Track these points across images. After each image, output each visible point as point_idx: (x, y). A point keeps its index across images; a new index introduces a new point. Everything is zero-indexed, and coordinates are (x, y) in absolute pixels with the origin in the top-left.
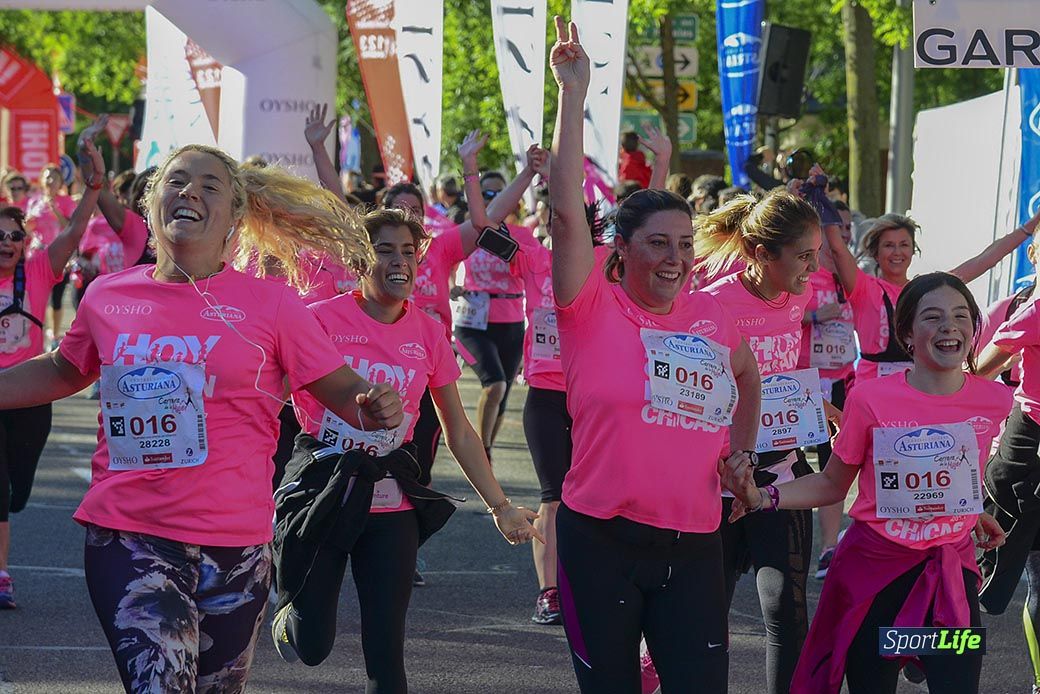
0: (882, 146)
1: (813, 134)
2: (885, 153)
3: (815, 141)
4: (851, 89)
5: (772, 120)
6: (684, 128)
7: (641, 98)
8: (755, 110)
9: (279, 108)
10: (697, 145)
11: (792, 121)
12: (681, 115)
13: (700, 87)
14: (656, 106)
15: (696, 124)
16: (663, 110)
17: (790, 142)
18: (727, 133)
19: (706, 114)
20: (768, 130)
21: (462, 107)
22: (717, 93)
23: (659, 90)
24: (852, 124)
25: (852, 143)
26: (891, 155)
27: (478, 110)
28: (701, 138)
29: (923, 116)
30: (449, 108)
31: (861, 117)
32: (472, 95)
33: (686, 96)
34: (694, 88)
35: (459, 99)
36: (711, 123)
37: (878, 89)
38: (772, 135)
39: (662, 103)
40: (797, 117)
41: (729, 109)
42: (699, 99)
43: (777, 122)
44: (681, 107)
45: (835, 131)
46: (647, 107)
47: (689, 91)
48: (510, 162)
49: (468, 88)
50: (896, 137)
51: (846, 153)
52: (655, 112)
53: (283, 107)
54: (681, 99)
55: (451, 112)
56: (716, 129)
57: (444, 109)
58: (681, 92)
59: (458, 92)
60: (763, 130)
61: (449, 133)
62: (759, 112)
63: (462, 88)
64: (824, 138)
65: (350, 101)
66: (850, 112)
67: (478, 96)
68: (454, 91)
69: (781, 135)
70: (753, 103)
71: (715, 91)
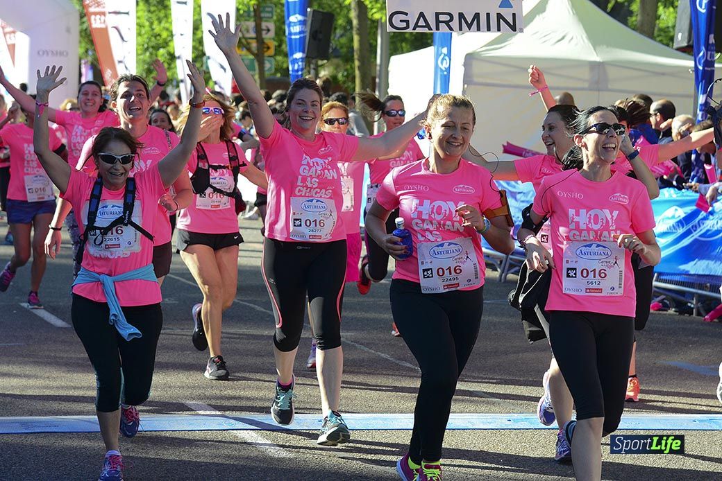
0: (373, 75)
1: (337, 67)
2: (374, 79)
3: (338, 72)
4: (356, 44)
5: (314, 61)
6: (267, 65)
7: (245, 49)
8: (305, 55)
9: (48, 54)
10: (275, 73)
11: (325, 61)
12: (266, 58)
13: (276, 44)
14: (252, 53)
15: (274, 63)
16: (256, 56)
17: (324, 73)
18: (290, 68)
19: (279, 58)
20: (312, 66)
21: (148, 54)
22: (285, 48)
23: (254, 45)
24: (357, 63)
25: (357, 73)
26: (377, 80)
27: (156, 56)
28: (277, 70)
29: (394, 59)
30: (141, 55)
31: (361, 59)
32: (153, 47)
33: (268, 48)
34: (273, 44)
35: (147, 49)
36: (283, 63)
37: (371, 45)
38: (314, 69)
39: (256, 52)
40: (328, 59)
41: (292, 54)
42: (276, 49)
43: (317, 62)
44: (266, 54)
45: (349, 67)
46: (248, 53)
47: (269, 45)
48: (174, 83)
49: (151, 44)
50: (380, 71)
51: (354, 78)
52: (251, 57)
53: (50, 54)
54: (265, 50)
55: (141, 57)
56: (285, 66)
57: (138, 55)
58: (266, 46)
59: (146, 46)
60: (309, 66)
61: (141, 68)
62: (306, 57)
63: (148, 44)
64: (343, 70)
65: (87, 51)
66: (356, 56)
67: (157, 48)
68: (143, 45)
69: (319, 68)
70: (303, 52)
71: (284, 46)
